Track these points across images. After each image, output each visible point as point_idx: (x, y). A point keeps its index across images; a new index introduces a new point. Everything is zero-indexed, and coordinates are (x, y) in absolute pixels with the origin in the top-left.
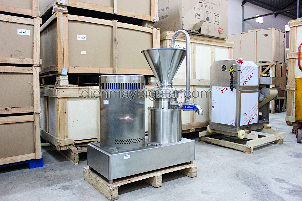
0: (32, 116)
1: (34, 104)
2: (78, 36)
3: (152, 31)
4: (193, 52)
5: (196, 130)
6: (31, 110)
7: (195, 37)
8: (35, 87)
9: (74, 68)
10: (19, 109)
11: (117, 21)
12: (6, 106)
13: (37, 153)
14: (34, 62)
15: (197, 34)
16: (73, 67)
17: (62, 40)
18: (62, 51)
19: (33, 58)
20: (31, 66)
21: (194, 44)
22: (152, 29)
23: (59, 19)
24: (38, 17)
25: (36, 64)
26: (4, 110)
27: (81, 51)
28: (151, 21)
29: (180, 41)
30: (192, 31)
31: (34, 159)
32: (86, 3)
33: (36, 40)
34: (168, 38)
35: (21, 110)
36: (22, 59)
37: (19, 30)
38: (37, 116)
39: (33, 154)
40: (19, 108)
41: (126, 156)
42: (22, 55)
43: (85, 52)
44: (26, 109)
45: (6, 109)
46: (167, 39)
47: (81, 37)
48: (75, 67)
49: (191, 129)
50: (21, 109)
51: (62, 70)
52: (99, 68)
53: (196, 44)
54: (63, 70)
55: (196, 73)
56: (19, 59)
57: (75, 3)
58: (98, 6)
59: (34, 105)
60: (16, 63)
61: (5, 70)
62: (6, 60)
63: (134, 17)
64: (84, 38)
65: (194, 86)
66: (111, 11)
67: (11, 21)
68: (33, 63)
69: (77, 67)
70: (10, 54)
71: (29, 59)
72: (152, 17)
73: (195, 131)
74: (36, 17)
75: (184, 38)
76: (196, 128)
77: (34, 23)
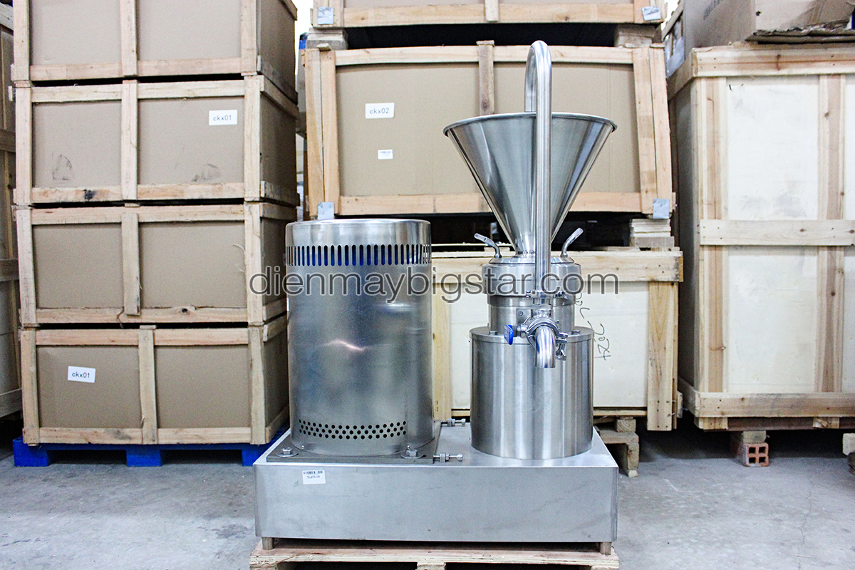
0: (244, 330)
1: (248, 300)
2: (369, 107)
3: (630, 56)
4: (827, 115)
5: (840, 425)
6: (241, 316)
7: (836, 51)
8: (250, 256)
9: (356, 200)
10: (214, 312)
11: (492, 42)
12: (186, 304)
13: (254, 428)
14: (247, 193)
15: (838, 38)
16: (354, 198)
17: (319, 126)
18: (319, 156)
19: (243, 181)
20: (240, 201)
21: (835, 80)
22: (630, 50)
23: (309, 68)
24: (256, 73)
25: (250, 196)
26: (180, 312)
27: (379, 151)
28: (636, 22)
29: (756, 77)
30: (804, 31)
31: (249, 444)
32: (395, 7)
33: (249, 133)
34: (700, 74)
35: (217, 315)
36: (217, 186)
37: (212, 114)
38: (254, 332)
39: (247, 430)
40: (213, 309)
41: (310, 475)
42: (218, 175)
43: (391, 150)
44: (229, 313)
45: (185, 310)
46: (700, 78)
47: (380, 111)
48: (358, 198)
49: (818, 418)
50: (218, 312)
51: (319, 207)
52: (432, 197)
53: (843, 80)
54: (322, 207)
55: (843, 194)
56: (210, 187)
57: (361, 14)
58: (433, 9)
59: (248, 303)
60: (205, 197)
61: (181, 215)
62: (182, 192)
63: (564, 21)
64: (386, 111)
65: (831, 248)
66: (478, 17)
67: (193, 96)
68: (244, 194)
69: (364, 198)
70: (193, 177)
71: (236, 184)
72: (637, 9)
73: (838, 427)
74: (250, 74)
75: (777, 63)
76: (841, 416)
77: (245, 91)
